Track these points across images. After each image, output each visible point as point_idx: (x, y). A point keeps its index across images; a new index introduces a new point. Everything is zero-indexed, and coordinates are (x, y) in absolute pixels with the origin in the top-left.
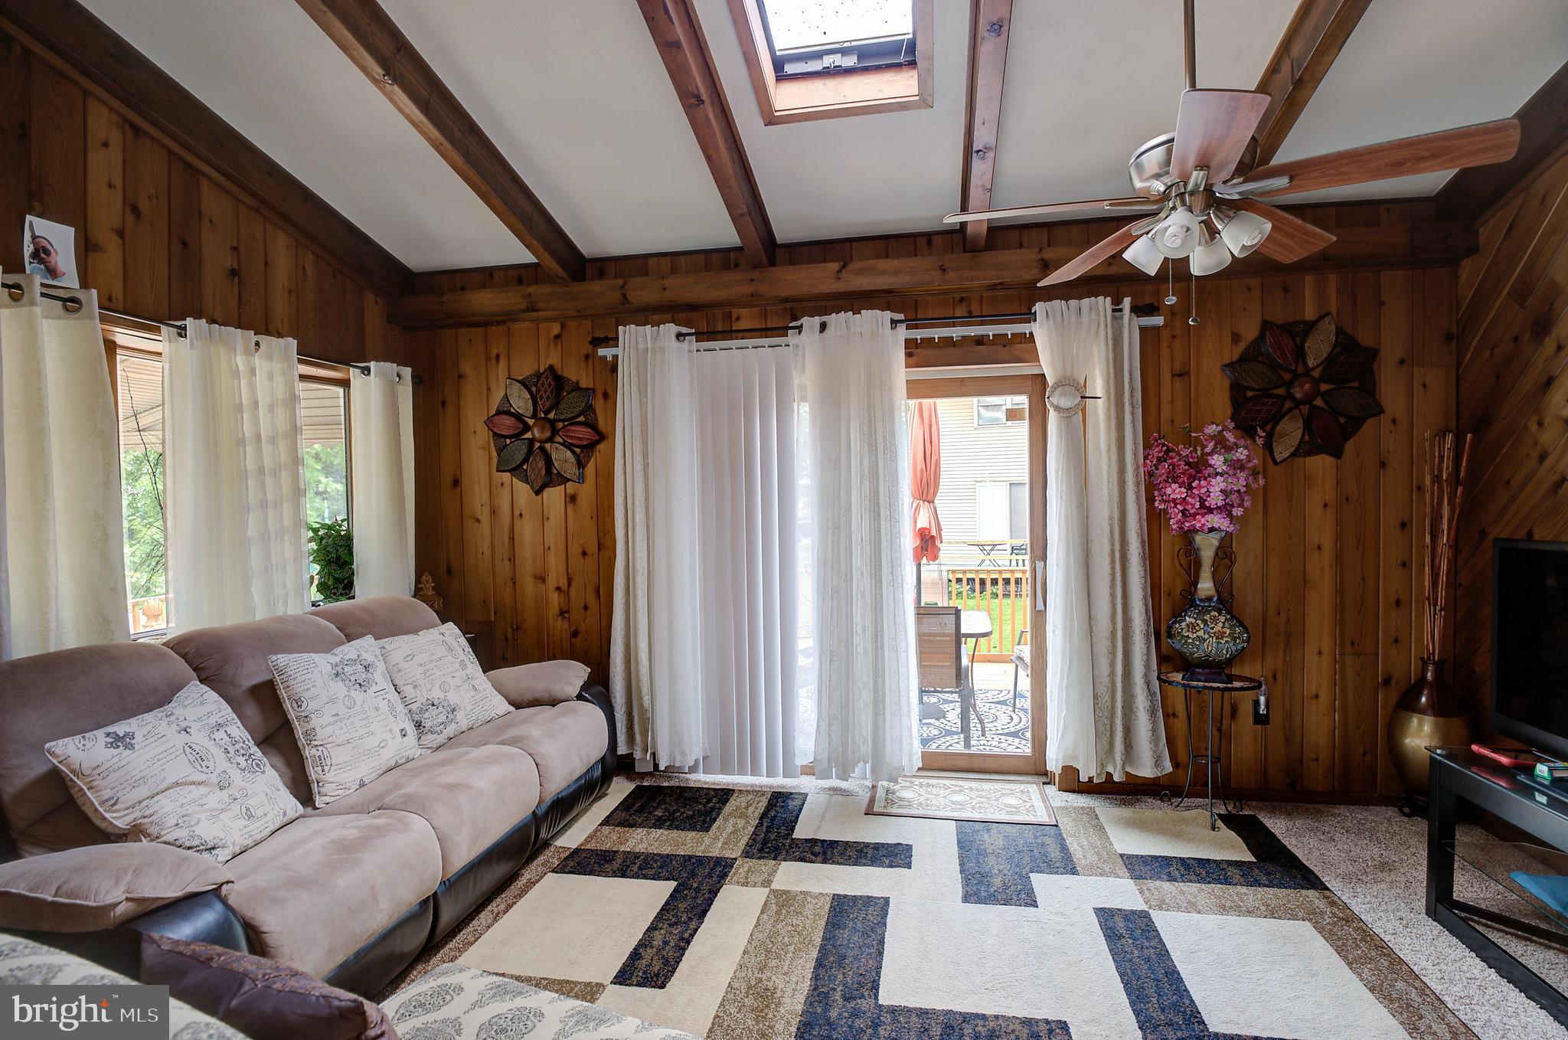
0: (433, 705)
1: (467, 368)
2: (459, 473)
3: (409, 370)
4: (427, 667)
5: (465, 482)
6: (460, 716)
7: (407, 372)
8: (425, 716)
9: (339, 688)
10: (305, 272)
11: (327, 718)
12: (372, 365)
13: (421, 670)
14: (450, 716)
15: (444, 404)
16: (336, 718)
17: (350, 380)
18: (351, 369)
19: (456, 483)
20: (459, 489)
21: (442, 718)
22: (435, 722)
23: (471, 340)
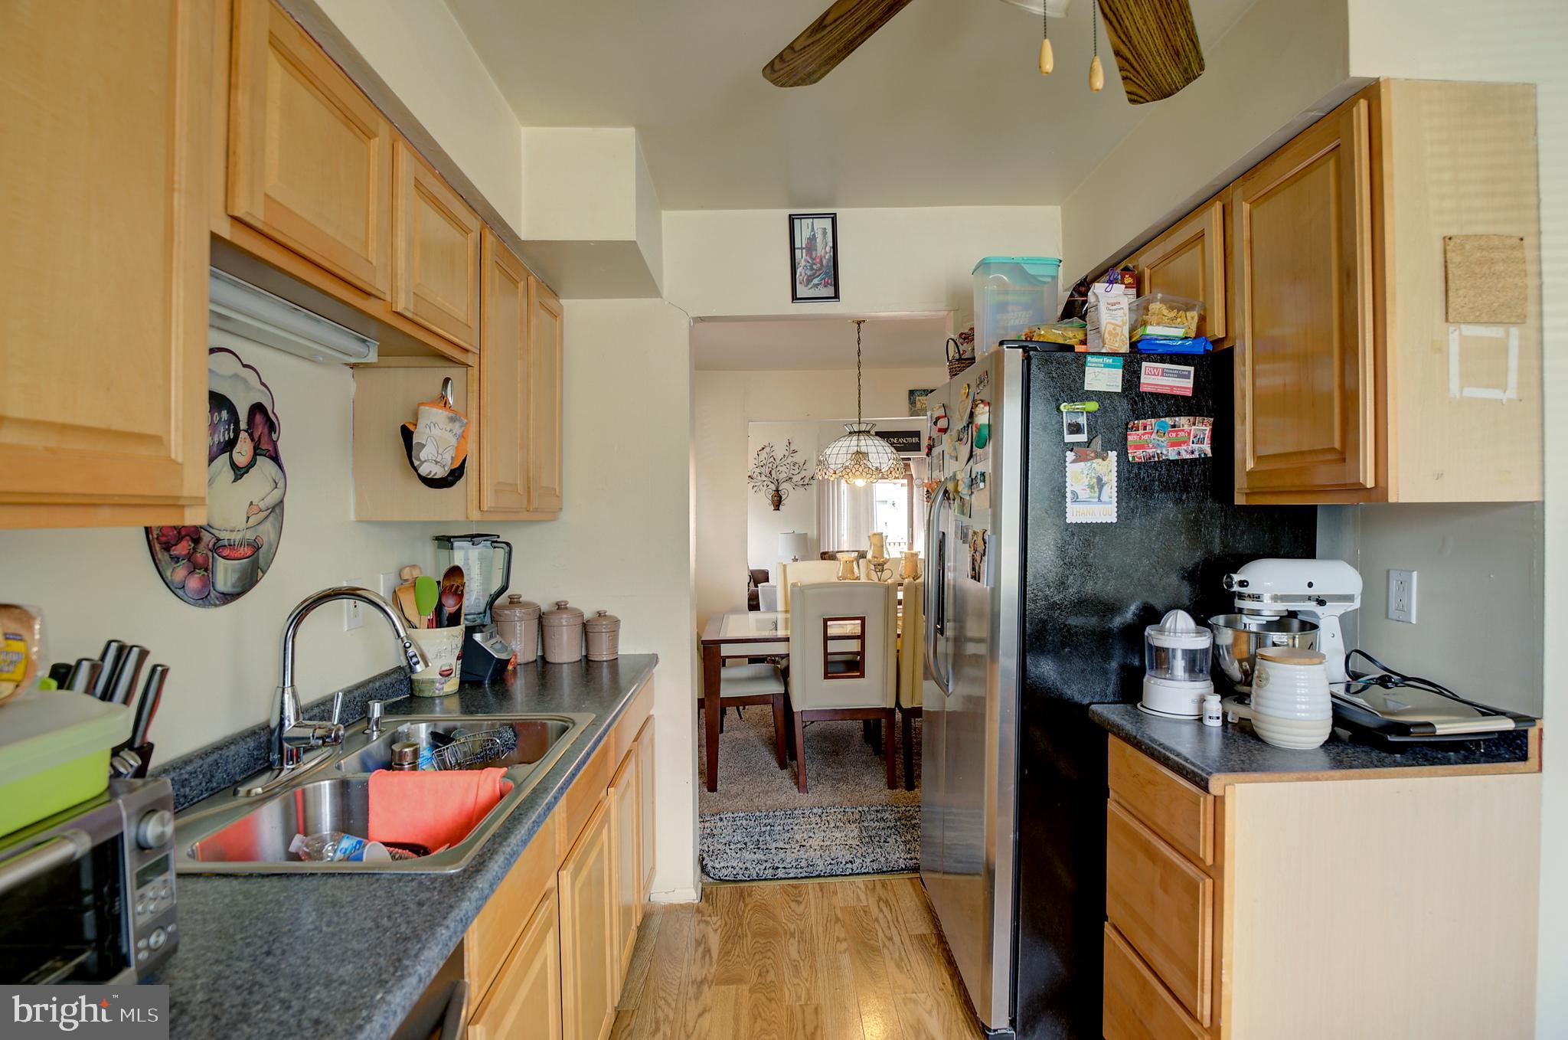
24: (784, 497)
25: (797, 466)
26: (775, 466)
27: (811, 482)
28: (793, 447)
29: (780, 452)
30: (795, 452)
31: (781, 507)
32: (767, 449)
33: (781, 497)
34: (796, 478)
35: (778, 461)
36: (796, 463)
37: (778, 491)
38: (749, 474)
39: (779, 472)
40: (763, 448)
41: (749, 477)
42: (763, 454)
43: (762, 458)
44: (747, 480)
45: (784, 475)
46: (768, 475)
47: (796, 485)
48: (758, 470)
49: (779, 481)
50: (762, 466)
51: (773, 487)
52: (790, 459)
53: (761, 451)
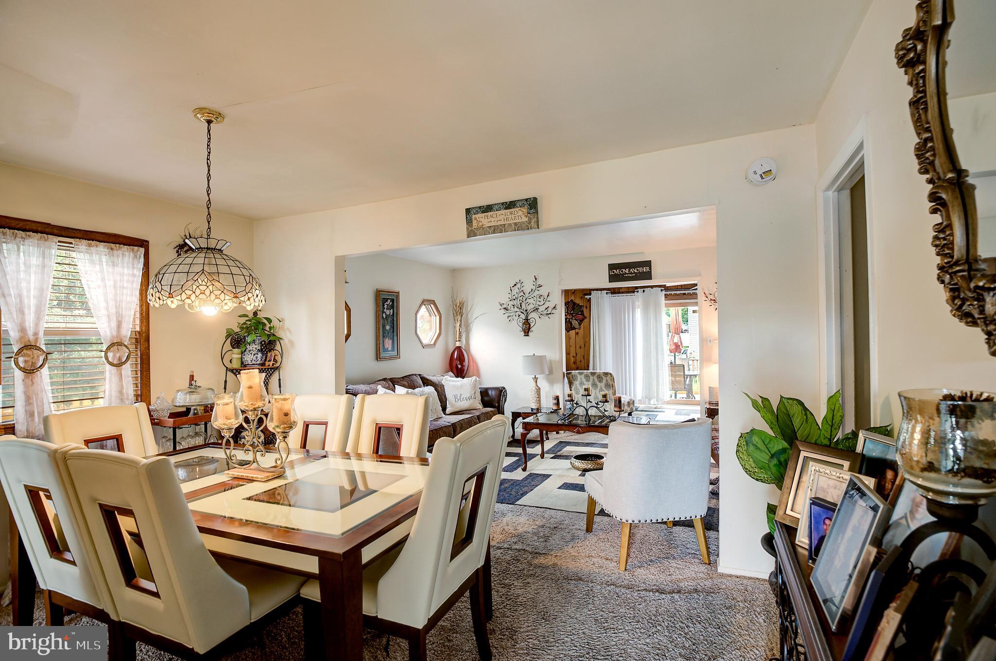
24: (532, 325)
25: (542, 298)
26: (524, 299)
27: (554, 311)
28: (539, 283)
29: (528, 286)
30: (540, 286)
31: (530, 334)
32: (519, 286)
33: (530, 325)
34: (542, 309)
35: (527, 295)
36: (541, 295)
37: (527, 320)
38: (505, 306)
39: (528, 304)
40: (515, 285)
41: (505, 308)
42: (515, 290)
43: (514, 292)
44: (503, 311)
45: (532, 306)
46: (519, 307)
47: (541, 315)
48: (511, 303)
49: (528, 311)
50: (514, 300)
51: (523, 316)
52: (537, 293)
53: (513, 287)
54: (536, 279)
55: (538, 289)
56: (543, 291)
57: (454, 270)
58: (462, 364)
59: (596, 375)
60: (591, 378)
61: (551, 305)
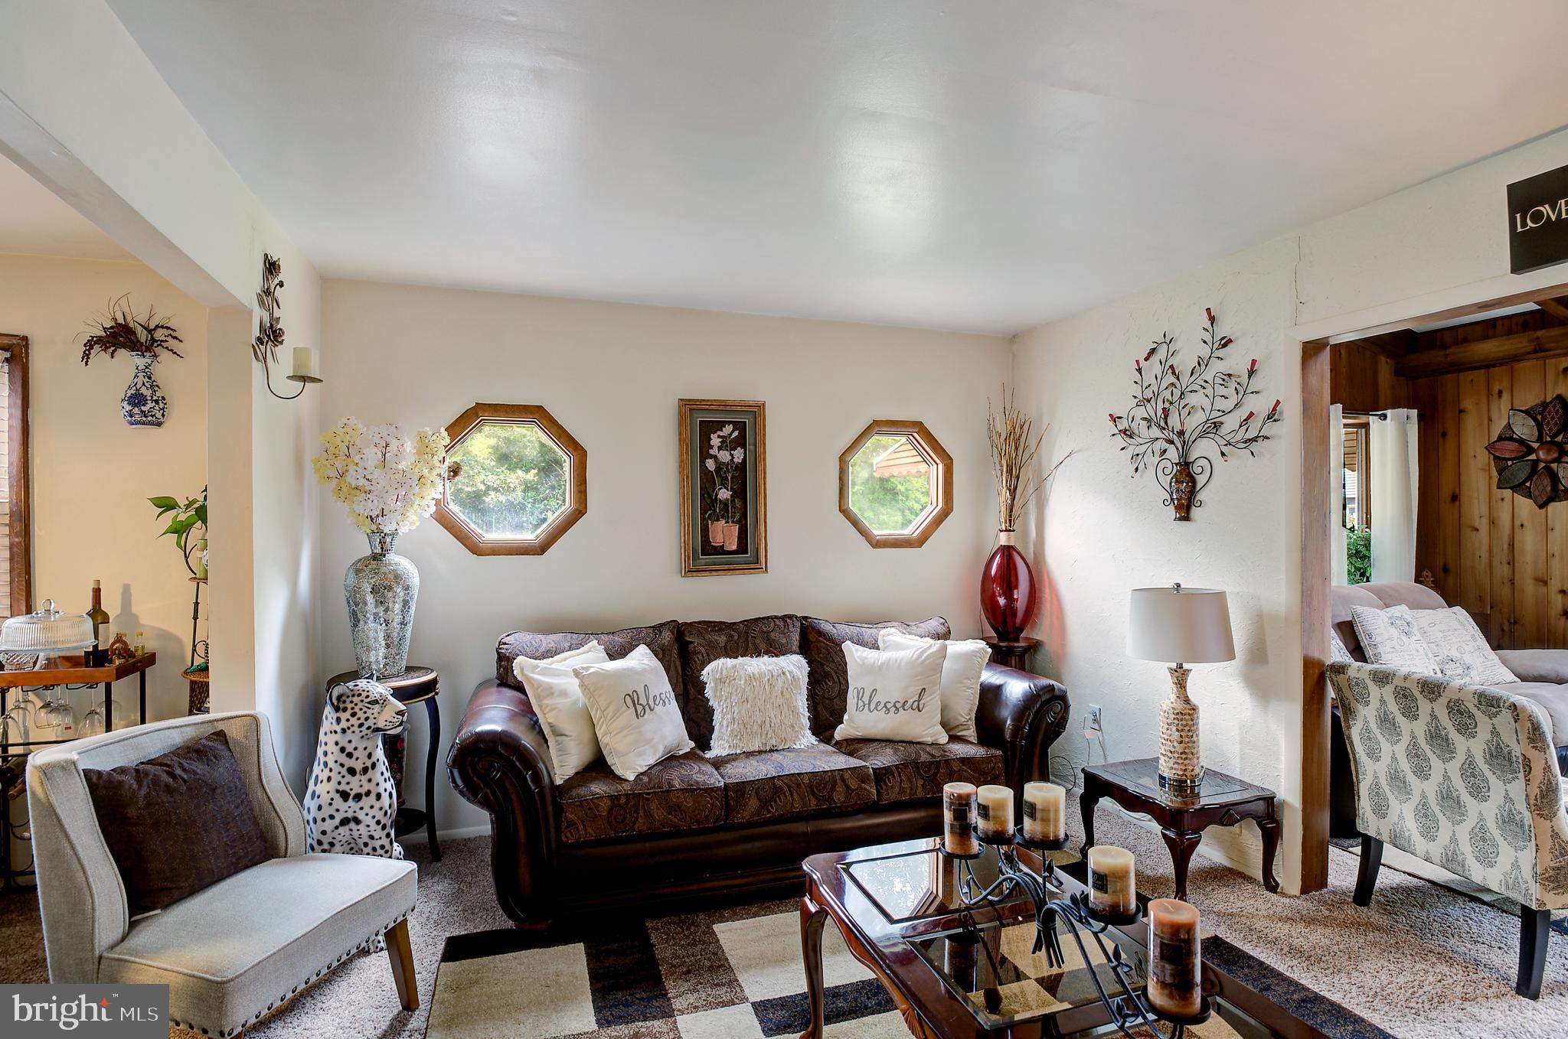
0: (1452, 661)
1: (1468, 404)
2: (1457, 490)
3: (1415, 411)
4: (1445, 634)
5: (1463, 498)
6: (1473, 673)
7: (1414, 413)
8: (1446, 667)
9: (1394, 632)
10: (1340, 354)
11: (1388, 649)
12: (1389, 412)
13: (1441, 635)
14: (1466, 671)
15: (1444, 435)
16: (1392, 650)
17: (1369, 424)
18: (1370, 417)
19: (1455, 498)
20: (1457, 503)
21: (1459, 671)
22: (1454, 673)
23: (1472, 380)
24: (1201, 480)
25: (1233, 385)
26: (1177, 393)
27: (1270, 429)
28: (1222, 330)
29: (1189, 352)
30: (1226, 343)
31: (1195, 512)
32: (1162, 353)
33: (1194, 482)
34: (1231, 423)
35: (1185, 379)
36: (1229, 375)
37: (1187, 464)
38: (1123, 424)
39: (1187, 409)
40: (1153, 351)
41: (1124, 432)
42: (1154, 368)
43: (1149, 378)
44: (1120, 441)
45: (1199, 417)
46: (1163, 424)
47: (1229, 444)
48: (1141, 412)
49: (1187, 436)
50: (1149, 401)
51: (1173, 454)
52: (1216, 367)
53: (1146, 359)
54: (1212, 319)
55: (1221, 353)
56: (1235, 360)
57: (1014, 337)
58: (1009, 594)
59: (1443, 700)
60: (1424, 706)
61: (1260, 405)
